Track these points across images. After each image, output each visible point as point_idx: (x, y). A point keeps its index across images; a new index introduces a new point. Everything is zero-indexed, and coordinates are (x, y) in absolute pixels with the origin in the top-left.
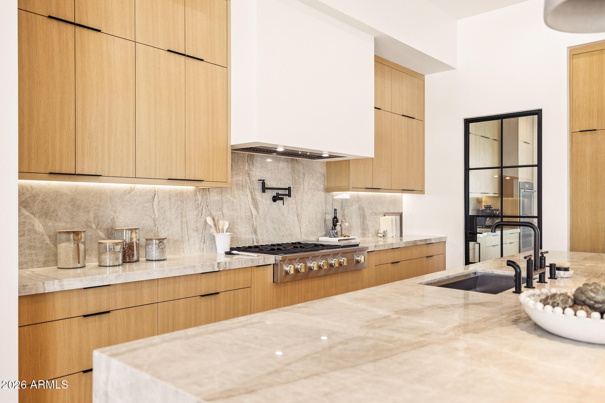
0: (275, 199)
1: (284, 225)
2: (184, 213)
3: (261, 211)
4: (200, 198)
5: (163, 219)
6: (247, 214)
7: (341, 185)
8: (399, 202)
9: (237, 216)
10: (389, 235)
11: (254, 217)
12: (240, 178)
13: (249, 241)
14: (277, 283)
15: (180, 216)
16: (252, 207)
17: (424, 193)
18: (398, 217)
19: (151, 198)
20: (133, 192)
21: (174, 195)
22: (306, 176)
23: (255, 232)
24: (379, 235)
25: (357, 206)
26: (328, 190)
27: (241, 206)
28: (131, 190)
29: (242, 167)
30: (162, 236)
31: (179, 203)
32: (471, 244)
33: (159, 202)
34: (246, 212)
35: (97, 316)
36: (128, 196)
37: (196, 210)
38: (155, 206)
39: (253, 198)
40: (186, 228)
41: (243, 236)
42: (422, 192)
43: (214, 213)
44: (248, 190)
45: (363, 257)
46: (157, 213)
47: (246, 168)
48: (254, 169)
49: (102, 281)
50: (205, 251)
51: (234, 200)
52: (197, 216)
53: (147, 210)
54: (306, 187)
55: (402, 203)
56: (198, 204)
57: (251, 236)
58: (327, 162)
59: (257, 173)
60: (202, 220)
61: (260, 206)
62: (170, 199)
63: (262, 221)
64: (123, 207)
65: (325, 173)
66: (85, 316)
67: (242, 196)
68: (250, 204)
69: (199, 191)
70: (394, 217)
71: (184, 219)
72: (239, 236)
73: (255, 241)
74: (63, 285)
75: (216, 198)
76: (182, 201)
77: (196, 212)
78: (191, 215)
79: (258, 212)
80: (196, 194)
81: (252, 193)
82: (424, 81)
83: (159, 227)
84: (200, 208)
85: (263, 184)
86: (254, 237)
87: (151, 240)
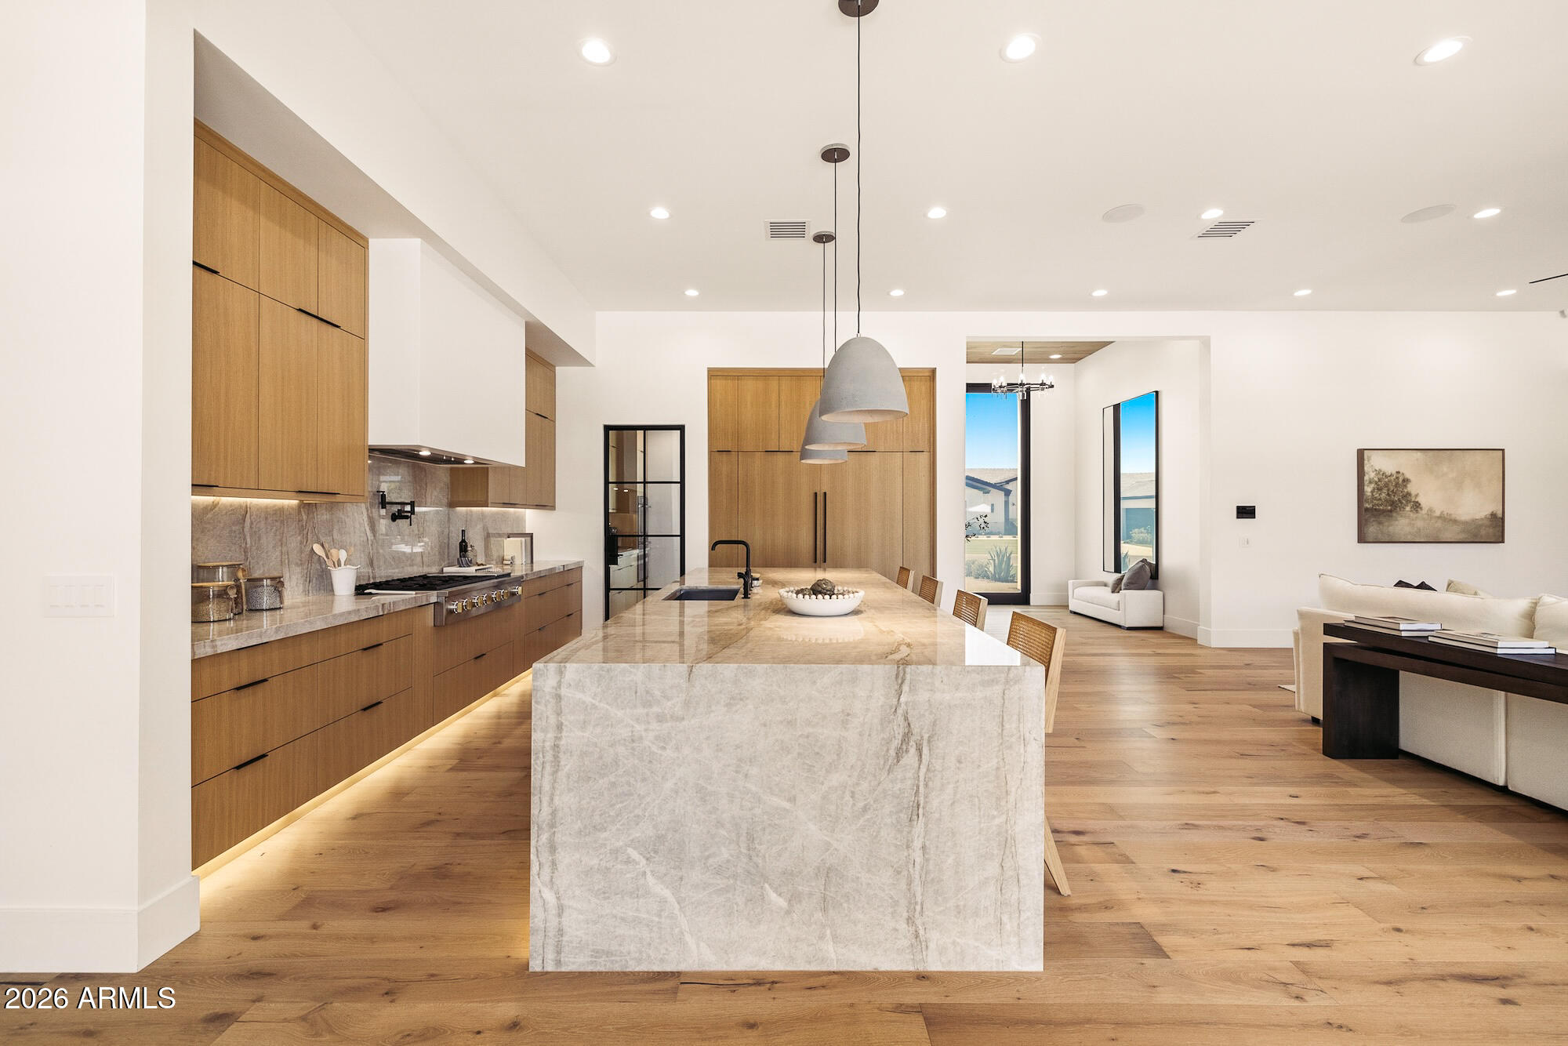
0: (394, 518)
2: (284, 539)
3: (378, 535)
4: (305, 517)
5: (257, 549)
6: (362, 539)
7: (475, 499)
8: (520, 520)
9: (350, 542)
10: (518, 562)
11: (370, 543)
13: (364, 576)
14: (441, 626)
15: (280, 544)
16: (368, 529)
17: (555, 509)
18: (529, 539)
19: (241, 517)
20: (217, 509)
21: (271, 513)
22: (428, 485)
23: (371, 564)
24: (505, 562)
25: (481, 526)
26: (452, 505)
27: (354, 528)
28: (214, 505)
30: (256, 575)
31: (278, 524)
32: (613, 567)
33: (252, 523)
34: (360, 536)
35: (251, 688)
36: (209, 516)
37: (300, 534)
38: (247, 529)
39: (369, 517)
40: (287, 561)
42: (553, 508)
43: (323, 539)
44: (363, 506)
45: (520, 588)
46: (248, 540)
49: (261, 637)
50: (310, 594)
51: (347, 520)
52: (301, 543)
53: (236, 537)
54: (428, 501)
55: (525, 521)
56: (302, 526)
57: (366, 570)
58: (452, 469)
59: (374, 482)
60: (308, 549)
61: (378, 528)
62: (266, 518)
63: (380, 549)
64: (202, 532)
65: (449, 482)
66: (238, 689)
67: (356, 515)
68: (366, 525)
69: (303, 508)
70: (523, 539)
71: (284, 549)
73: (371, 576)
74: (216, 646)
75: (325, 517)
76: (282, 522)
77: (299, 538)
78: (294, 542)
79: (374, 536)
81: (368, 510)
82: (555, 372)
83: (252, 561)
84: (305, 532)
85: (383, 496)
86: (370, 571)
87: (261, 580)
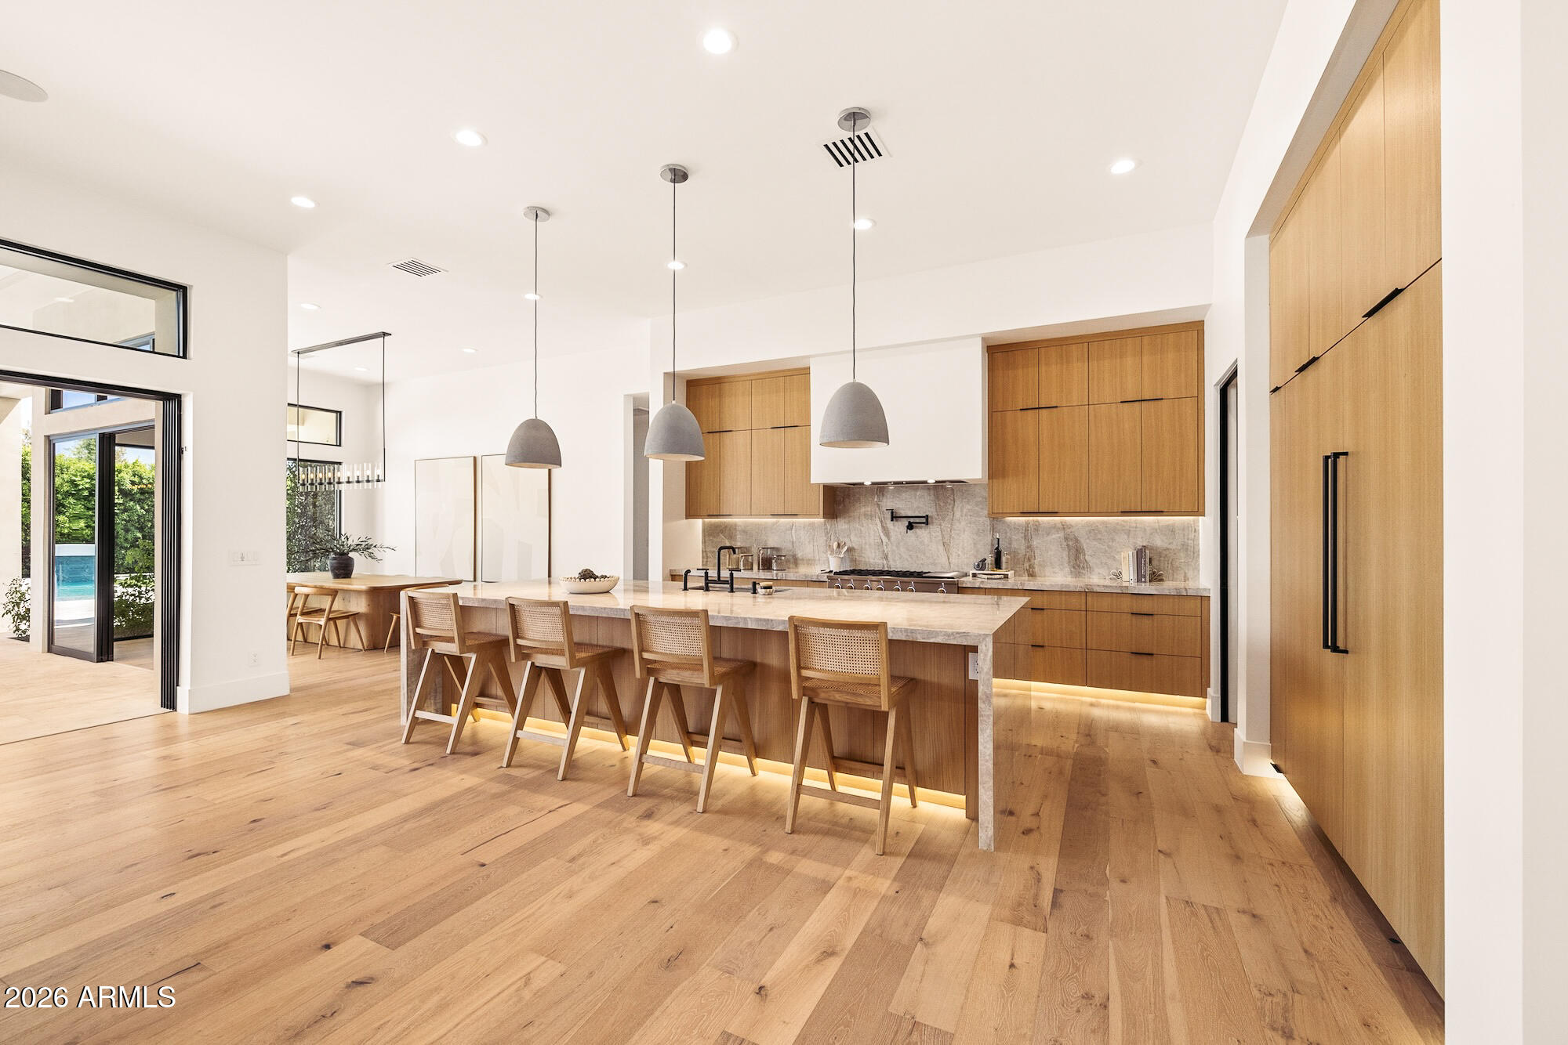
0: (910, 527)
1: (924, 554)
2: (815, 539)
3: (892, 539)
4: (829, 527)
5: (799, 543)
6: (877, 541)
9: (865, 543)
11: (884, 543)
12: (869, 509)
15: (812, 541)
16: (882, 534)
19: (790, 527)
21: (807, 525)
22: (957, 501)
23: (886, 558)
25: (1061, 535)
27: (869, 534)
29: (870, 499)
31: (811, 530)
33: (796, 530)
34: (875, 539)
37: (825, 536)
38: (793, 533)
39: (883, 526)
40: (817, 550)
41: (872, 561)
44: (878, 521)
46: (794, 538)
47: (876, 500)
48: (885, 500)
51: (862, 529)
52: (826, 541)
54: (958, 514)
55: (1196, 531)
56: (827, 531)
59: (888, 504)
60: (830, 544)
61: (892, 534)
62: (805, 528)
63: (894, 548)
67: (870, 525)
68: (880, 531)
69: (827, 522)
71: (815, 544)
72: (867, 560)
73: (886, 566)
76: (814, 530)
77: (825, 538)
78: (821, 540)
79: (889, 539)
80: (825, 524)
81: (882, 522)
83: (796, 548)
84: (829, 535)
85: (895, 513)
86: (885, 562)
